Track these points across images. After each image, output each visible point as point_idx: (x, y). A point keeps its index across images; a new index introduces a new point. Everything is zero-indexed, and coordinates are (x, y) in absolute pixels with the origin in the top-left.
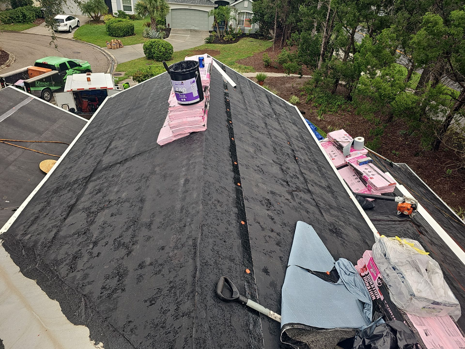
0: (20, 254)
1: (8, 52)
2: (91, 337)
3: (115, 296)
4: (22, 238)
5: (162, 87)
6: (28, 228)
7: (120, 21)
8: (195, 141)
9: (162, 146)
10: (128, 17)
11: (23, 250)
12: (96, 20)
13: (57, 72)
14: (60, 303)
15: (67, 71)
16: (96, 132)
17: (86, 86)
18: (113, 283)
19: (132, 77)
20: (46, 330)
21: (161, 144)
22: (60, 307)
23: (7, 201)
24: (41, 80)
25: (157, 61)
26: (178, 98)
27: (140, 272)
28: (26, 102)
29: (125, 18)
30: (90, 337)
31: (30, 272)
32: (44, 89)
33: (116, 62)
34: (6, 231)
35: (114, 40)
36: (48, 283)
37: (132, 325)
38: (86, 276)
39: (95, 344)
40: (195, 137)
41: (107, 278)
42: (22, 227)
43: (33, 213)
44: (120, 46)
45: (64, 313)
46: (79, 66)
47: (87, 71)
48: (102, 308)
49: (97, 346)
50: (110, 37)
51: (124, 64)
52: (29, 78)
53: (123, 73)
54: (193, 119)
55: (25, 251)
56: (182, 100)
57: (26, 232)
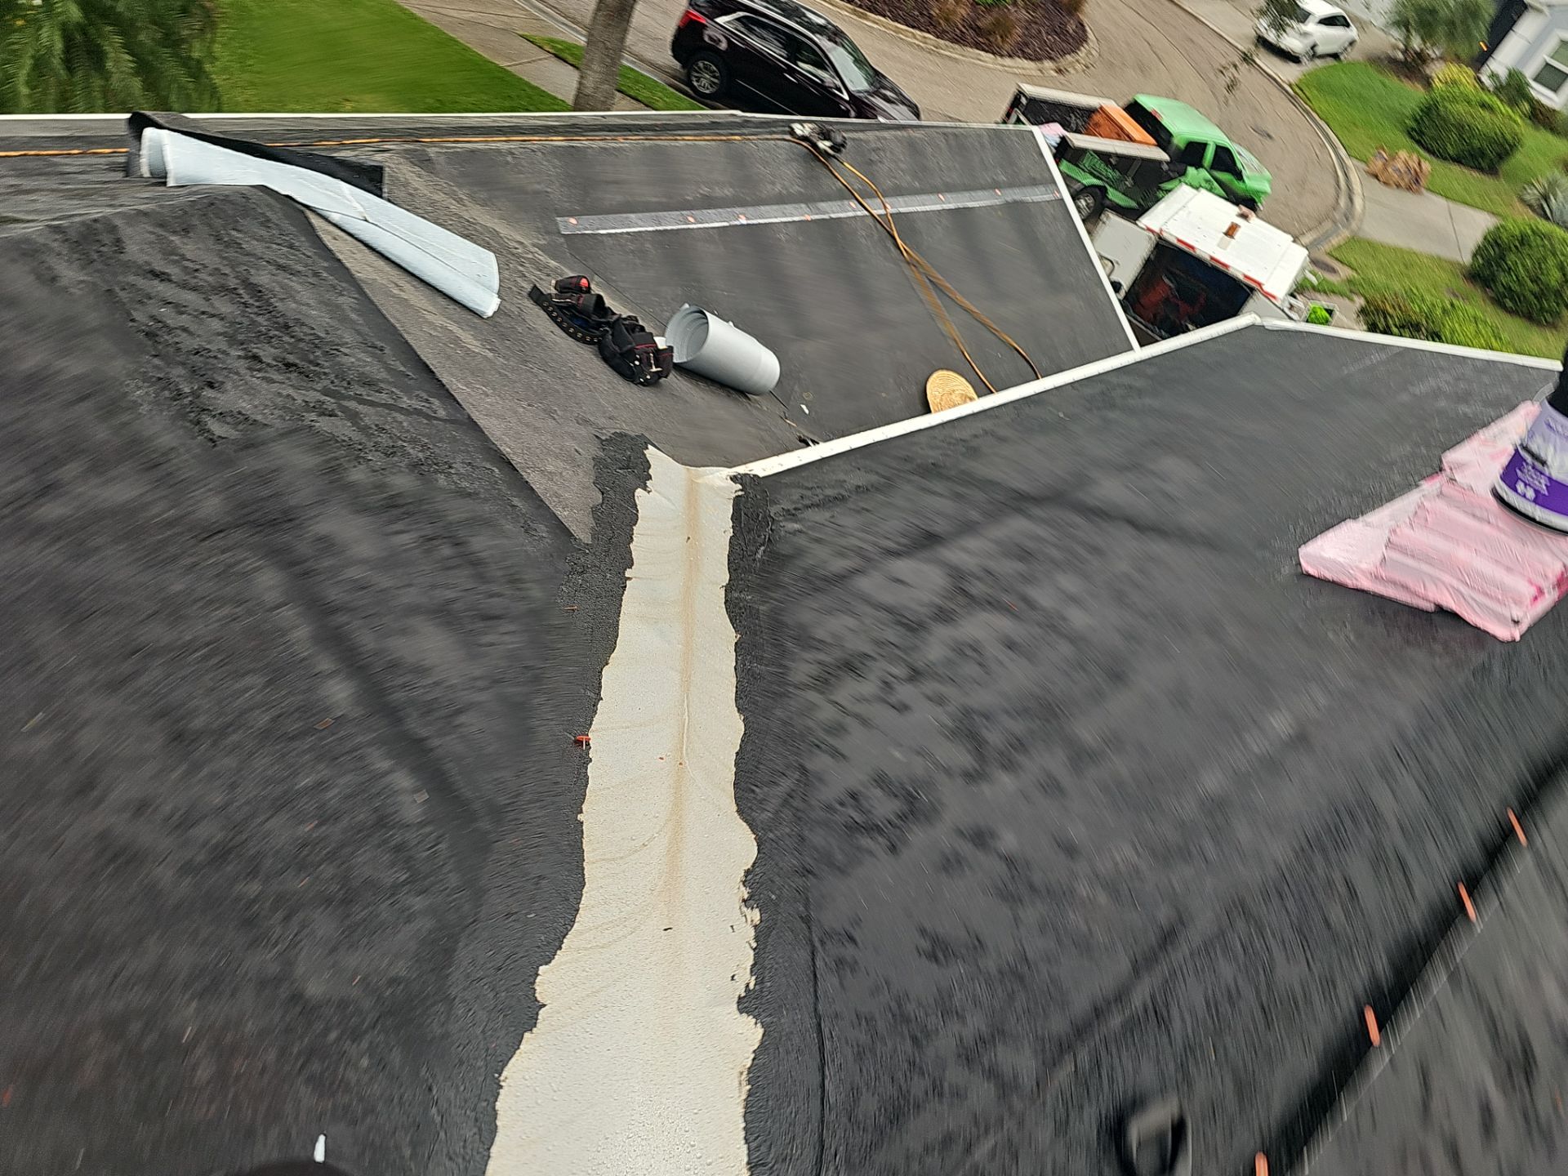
0: (751, 551)
1: (1091, 35)
2: (749, 877)
3: (865, 841)
4: (781, 518)
5: (1464, 398)
6: (808, 507)
7: (1484, 105)
8: (1438, 648)
9: (1309, 575)
10: (1526, 106)
11: (762, 548)
12: (1411, 66)
13: (1164, 156)
14: (745, 734)
15: (1191, 170)
16: (1140, 393)
17: (1207, 246)
18: (884, 807)
19: (1360, 302)
20: (681, 764)
21: (1308, 567)
22: (740, 741)
23: (804, 407)
24: (1104, 156)
25: (1498, 302)
26: (1511, 474)
27: (966, 848)
28: (1036, 195)
29: (1512, 103)
30: (748, 872)
31: (740, 608)
32: (1093, 186)
33: (1354, 225)
34: (761, 474)
35: (1407, 156)
36: (758, 668)
37: (849, 951)
38: (837, 729)
39: (744, 901)
40: (1445, 632)
41: (881, 780)
42: (796, 494)
43: (841, 483)
44: (1414, 183)
45: (736, 764)
46: (1239, 175)
47: (1247, 202)
48: (818, 838)
49: (744, 909)
50: (1405, 140)
51: (1372, 248)
52: (1080, 133)
53: (1345, 272)
54: (1499, 574)
55: (764, 551)
56: (1520, 487)
57: (797, 513)
